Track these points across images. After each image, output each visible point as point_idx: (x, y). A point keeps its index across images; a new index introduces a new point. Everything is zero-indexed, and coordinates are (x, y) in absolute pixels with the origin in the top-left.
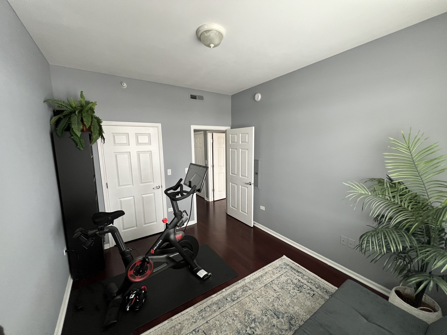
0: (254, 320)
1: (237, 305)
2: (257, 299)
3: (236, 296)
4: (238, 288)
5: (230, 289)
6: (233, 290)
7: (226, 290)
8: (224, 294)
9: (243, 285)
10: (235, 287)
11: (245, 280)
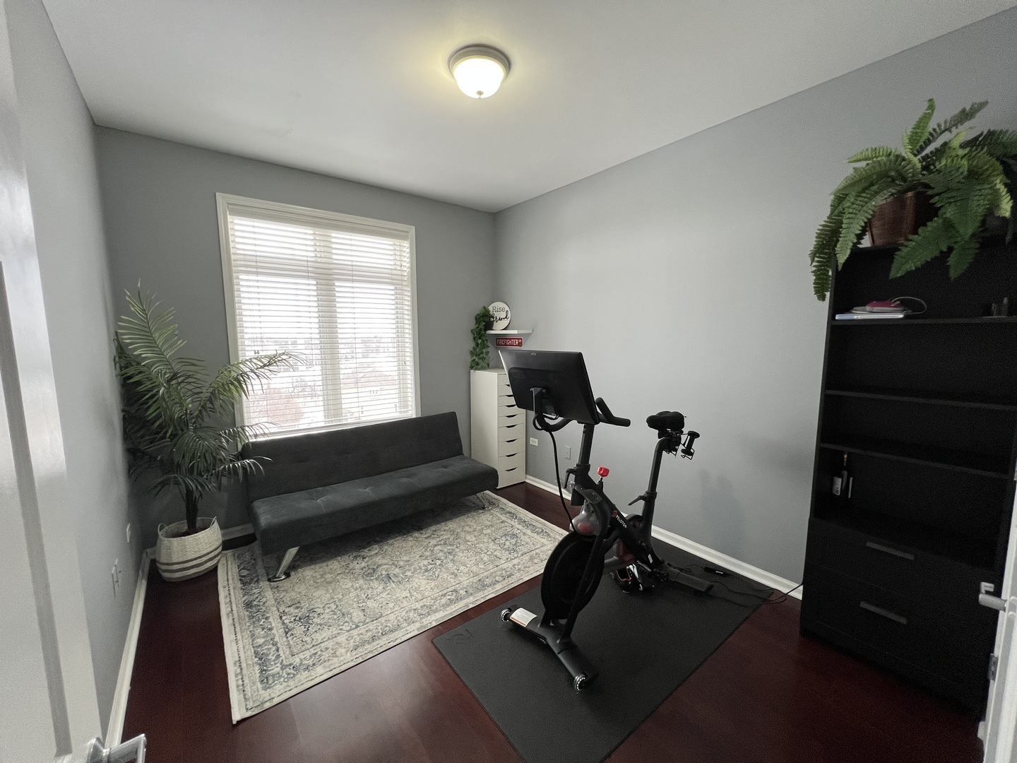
0: (427, 571)
1: (449, 586)
2: (408, 595)
3: (449, 597)
4: (440, 610)
5: (457, 608)
6: (452, 607)
7: (467, 605)
8: (471, 599)
9: (429, 617)
10: (446, 613)
11: (418, 629)
